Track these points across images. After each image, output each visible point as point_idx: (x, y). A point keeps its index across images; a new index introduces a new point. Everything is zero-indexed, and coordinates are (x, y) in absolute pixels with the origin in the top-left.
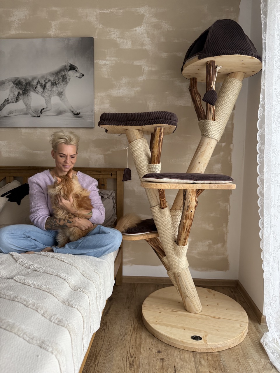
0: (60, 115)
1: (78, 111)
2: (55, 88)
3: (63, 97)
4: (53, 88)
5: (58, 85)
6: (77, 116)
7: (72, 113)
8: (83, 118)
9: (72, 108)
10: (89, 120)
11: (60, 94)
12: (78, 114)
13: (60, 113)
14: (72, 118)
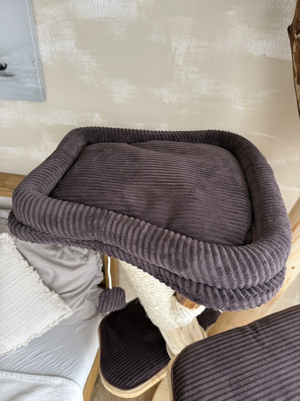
1: (1, 61)
6: (2, 72)
10: (30, 85)
12: (2, 68)
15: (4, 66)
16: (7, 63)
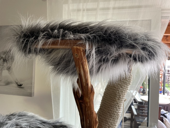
0: (8, 86)
1: (21, 83)
2: (5, 64)
3: (11, 71)
4: (4, 63)
5: (7, 62)
6: (20, 87)
7: (16, 84)
8: (24, 88)
9: (17, 80)
10: (29, 91)
11: (9, 69)
12: (21, 85)
13: (8, 83)
14: (16, 88)
15: (21, 84)
16: (23, 84)
